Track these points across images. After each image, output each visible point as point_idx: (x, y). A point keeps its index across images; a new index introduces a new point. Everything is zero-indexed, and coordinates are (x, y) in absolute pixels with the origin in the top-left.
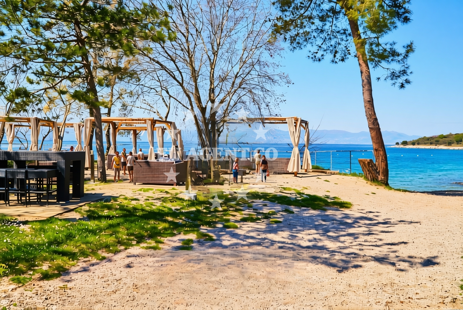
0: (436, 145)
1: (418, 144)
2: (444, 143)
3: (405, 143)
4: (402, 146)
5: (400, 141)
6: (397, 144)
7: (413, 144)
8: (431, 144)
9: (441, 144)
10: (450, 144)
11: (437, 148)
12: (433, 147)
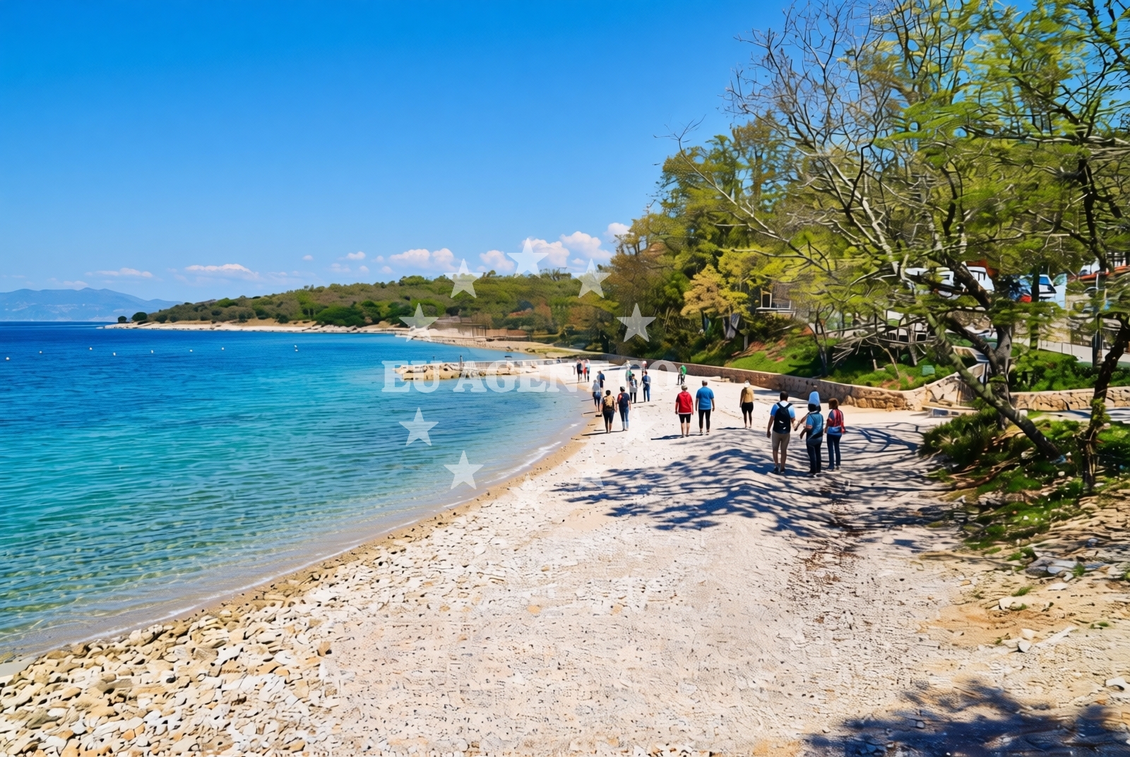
0: (214, 323)
1: (174, 320)
2: (231, 318)
3: (141, 318)
4: (134, 325)
5: (129, 314)
6: (122, 320)
7: (161, 318)
8: (203, 319)
9: (223, 321)
10: (242, 319)
11: (217, 329)
12: (206, 327)
